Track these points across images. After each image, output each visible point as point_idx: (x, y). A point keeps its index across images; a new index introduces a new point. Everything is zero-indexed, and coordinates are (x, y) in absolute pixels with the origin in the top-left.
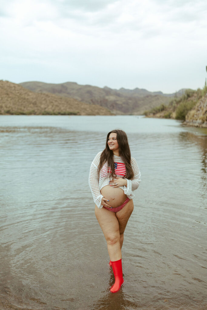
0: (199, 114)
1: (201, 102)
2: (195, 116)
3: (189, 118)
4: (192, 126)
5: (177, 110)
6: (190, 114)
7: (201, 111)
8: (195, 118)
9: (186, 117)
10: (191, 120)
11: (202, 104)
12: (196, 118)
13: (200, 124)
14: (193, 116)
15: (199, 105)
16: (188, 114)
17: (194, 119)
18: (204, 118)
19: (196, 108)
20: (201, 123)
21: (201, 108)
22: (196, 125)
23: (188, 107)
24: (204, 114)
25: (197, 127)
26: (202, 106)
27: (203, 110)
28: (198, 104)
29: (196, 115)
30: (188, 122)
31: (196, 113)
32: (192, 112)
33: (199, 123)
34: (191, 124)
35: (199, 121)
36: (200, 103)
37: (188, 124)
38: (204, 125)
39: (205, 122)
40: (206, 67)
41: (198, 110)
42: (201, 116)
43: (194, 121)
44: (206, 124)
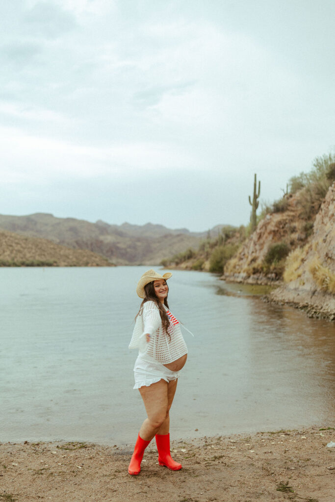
0: (242, 264)
1: (245, 247)
2: (237, 267)
3: (229, 270)
4: (233, 282)
5: (211, 258)
6: (229, 264)
7: (244, 260)
8: (236, 270)
9: (225, 269)
10: (232, 273)
11: (246, 251)
12: (238, 269)
13: (245, 279)
14: (235, 267)
15: (242, 252)
16: (227, 264)
17: (236, 272)
18: (249, 270)
19: (238, 255)
20: (246, 277)
21: (244, 255)
22: (239, 280)
23: (227, 254)
24: (249, 265)
25: (241, 282)
26: (246, 253)
27: (247, 258)
28: (240, 250)
29: (238, 265)
30: (227, 277)
31: (237, 263)
32: (233, 261)
33: (242, 278)
34: (232, 279)
35: (243, 275)
36: (244, 249)
37: (228, 279)
38: (250, 281)
39: (252, 276)
40: (250, 197)
41: (241, 259)
42: (245, 267)
43: (236, 275)
44: (254, 279)
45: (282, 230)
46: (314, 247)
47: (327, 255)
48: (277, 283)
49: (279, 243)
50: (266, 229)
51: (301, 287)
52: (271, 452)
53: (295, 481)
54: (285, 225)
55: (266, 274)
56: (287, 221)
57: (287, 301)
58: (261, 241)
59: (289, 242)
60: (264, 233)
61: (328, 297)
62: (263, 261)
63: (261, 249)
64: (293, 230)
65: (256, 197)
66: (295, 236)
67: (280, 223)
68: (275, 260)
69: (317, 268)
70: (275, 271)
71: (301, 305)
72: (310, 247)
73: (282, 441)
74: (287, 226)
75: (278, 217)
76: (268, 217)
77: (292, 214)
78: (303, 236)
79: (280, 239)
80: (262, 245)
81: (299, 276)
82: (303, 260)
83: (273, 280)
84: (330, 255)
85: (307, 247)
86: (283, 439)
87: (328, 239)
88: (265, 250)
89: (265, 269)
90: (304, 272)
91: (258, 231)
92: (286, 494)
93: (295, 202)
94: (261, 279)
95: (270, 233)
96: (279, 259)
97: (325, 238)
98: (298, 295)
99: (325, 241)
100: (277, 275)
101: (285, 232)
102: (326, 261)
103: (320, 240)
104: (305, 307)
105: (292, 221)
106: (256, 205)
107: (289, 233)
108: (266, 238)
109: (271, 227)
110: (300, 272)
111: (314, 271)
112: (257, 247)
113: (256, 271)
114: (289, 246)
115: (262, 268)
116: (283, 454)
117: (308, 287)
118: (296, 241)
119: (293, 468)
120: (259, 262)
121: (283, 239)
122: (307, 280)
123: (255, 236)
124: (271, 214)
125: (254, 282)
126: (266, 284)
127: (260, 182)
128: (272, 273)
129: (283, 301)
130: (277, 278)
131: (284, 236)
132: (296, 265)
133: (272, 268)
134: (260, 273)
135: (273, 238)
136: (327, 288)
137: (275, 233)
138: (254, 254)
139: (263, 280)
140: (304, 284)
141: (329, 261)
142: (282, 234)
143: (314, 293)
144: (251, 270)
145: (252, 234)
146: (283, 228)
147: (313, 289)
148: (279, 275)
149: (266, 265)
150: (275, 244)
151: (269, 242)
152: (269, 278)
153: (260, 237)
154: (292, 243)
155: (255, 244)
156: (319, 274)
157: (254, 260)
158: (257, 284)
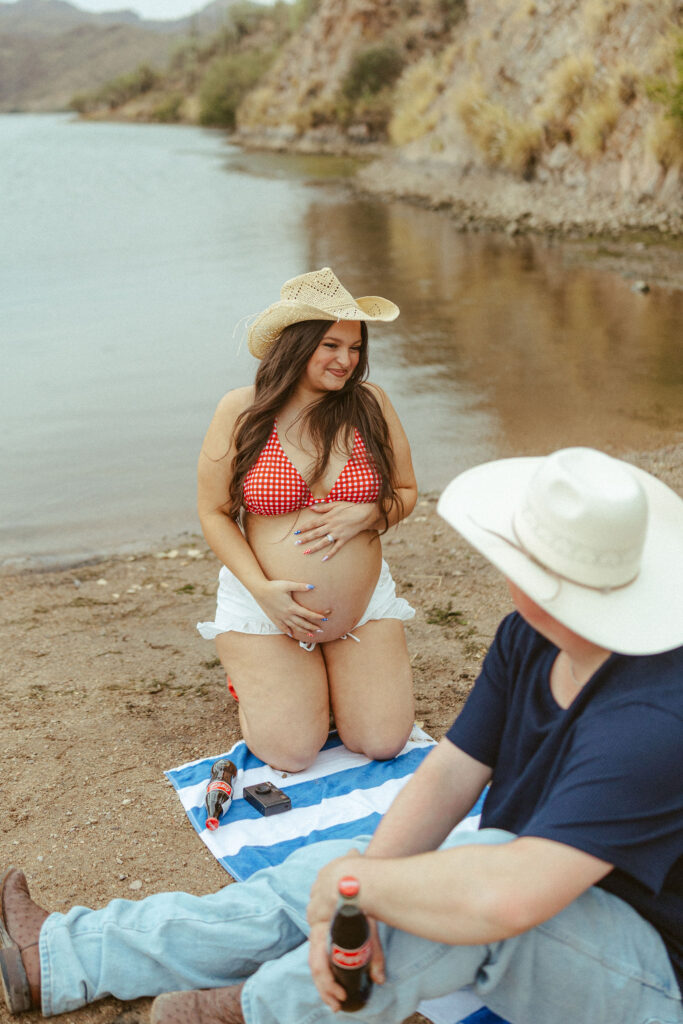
0: (283, 103)
1: (290, 57)
2: (272, 111)
3: (252, 119)
4: (263, 150)
5: (202, 88)
6: (251, 104)
7: (290, 91)
8: (268, 119)
9: (240, 115)
10: (259, 127)
11: (294, 67)
12: (273, 116)
13: (291, 140)
14: (264, 111)
15: (284, 69)
16: (244, 104)
17: (267, 124)
18: (303, 117)
19: (273, 79)
20: (293, 135)
21: (289, 78)
22: (277, 143)
23: (245, 77)
24: (302, 103)
25: (281, 151)
26: (294, 71)
27: (296, 85)
28: (278, 65)
29: (275, 106)
30: (245, 136)
31: (272, 101)
32: (260, 96)
33: (286, 138)
34: (258, 142)
35: (288, 130)
36: (287, 62)
37: (250, 142)
38: (306, 145)
39: (309, 133)
41: (281, 89)
42: (293, 109)
43: (270, 130)
44: (314, 139)
45: (384, 11)
46: (468, 51)
47: (502, 72)
48: (372, 149)
49: (378, 45)
50: (344, 8)
51: (437, 157)
52: (402, 542)
53: (467, 600)
55: (346, 126)
57: (400, 192)
58: (333, 40)
59: (400, 43)
60: (338, 19)
61: (500, 178)
62: (337, 93)
63: (332, 62)
64: (414, 10)
66: (418, 26)
68: (366, 89)
69: (476, 107)
70: (369, 119)
71: (436, 200)
72: (460, 54)
73: (424, 515)
78: (438, 26)
79: (378, 34)
80: (333, 51)
81: (431, 128)
82: (440, 89)
83: (360, 141)
84: (508, 73)
85: (450, 51)
86: (425, 511)
87: (506, 31)
88: (343, 65)
89: (342, 115)
90: (443, 118)
91: (325, 13)
92: (449, 630)
94: (333, 140)
95: (354, 19)
96: (375, 89)
97: (497, 27)
98: (429, 176)
99: (496, 35)
100: (371, 127)
101: (393, 15)
102: (499, 88)
103: (486, 34)
104: (445, 206)
107: (402, 15)
108: (347, 31)
110: (433, 116)
111: (468, 114)
112: (323, 56)
113: (318, 120)
114: (402, 52)
115: (334, 113)
116: (430, 543)
117: (452, 156)
118: (422, 40)
119: (458, 573)
120: (327, 97)
121: (389, 33)
122: (451, 138)
123: (315, 27)
125: (315, 147)
126: (345, 154)
128: (358, 123)
129: (391, 194)
130: (373, 136)
131: (388, 26)
132: (421, 101)
133: (359, 110)
134: (330, 123)
135: (363, 33)
136: (500, 157)
137: (367, 17)
138: (316, 77)
139: (336, 141)
140: (442, 148)
141: (506, 87)
142: (386, 20)
143: (466, 170)
144: (309, 119)
145: (308, 20)
146: (388, 4)
147: (465, 161)
148: (378, 128)
149: (346, 102)
150: (367, 49)
151: (351, 43)
152: (352, 138)
153: (329, 27)
154: (411, 45)
155: (317, 48)
156: (482, 122)
157: (313, 92)
158: (322, 154)
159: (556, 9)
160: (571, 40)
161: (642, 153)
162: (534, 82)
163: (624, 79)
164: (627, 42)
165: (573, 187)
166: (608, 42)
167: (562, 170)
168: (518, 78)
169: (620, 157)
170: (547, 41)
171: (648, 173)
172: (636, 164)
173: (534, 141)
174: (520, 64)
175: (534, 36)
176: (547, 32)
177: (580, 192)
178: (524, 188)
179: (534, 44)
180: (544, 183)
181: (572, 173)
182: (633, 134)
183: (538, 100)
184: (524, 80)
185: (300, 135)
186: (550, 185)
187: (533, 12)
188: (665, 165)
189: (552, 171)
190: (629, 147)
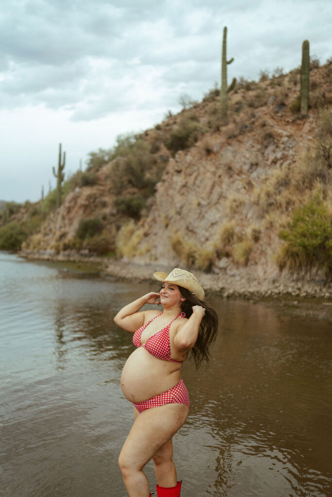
0: (48, 240)
1: (50, 221)
2: (42, 243)
3: (32, 246)
4: (39, 260)
6: (31, 240)
7: (51, 236)
8: (41, 247)
9: (24, 245)
10: (36, 250)
11: (52, 226)
12: (43, 246)
13: (53, 256)
14: (39, 243)
15: (47, 227)
16: (28, 241)
17: (40, 249)
18: (59, 246)
19: (42, 230)
21: (50, 230)
22: (46, 257)
23: (26, 230)
24: (58, 241)
25: (48, 260)
26: (53, 228)
27: (54, 234)
28: (44, 225)
29: (44, 241)
30: (27, 254)
31: (42, 239)
32: (37, 237)
33: (50, 255)
34: (36, 256)
35: (53, 251)
36: (49, 224)
37: (30, 256)
38: (61, 257)
39: (62, 253)
40: (54, 169)
41: (46, 234)
42: (53, 243)
43: (42, 251)
44: (64, 255)
45: (92, 205)
47: (187, 228)
48: (92, 259)
49: (92, 218)
50: (76, 203)
51: (154, 263)
54: (96, 198)
55: (79, 250)
56: (98, 195)
57: (142, 278)
58: (72, 215)
59: (100, 217)
60: (74, 207)
62: (75, 237)
63: (71, 224)
64: (104, 205)
65: (61, 168)
66: (107, 211)
67: (89, 197)
68: (88, 235)
70: (89, 247)
72: (154, 220)
74: (97, 200)
75: (87, 191)
76: (77, 190)
77: (101, 188)
78: (114, 211)
79: (91, 214)
80: (71, 221)
81: (148, 251)
82: (146, 235)
83: (85, 256)
84: (190, 228)
87: (185, 211)
88: (76, 225)
89: (78, 246)
90: (155, 247)
91: (67, 204)
93: (103, 177)
94: (73, 255)
95: (80, 207)
96: (92, 235)
97: (178, 210)
99: (179, 213)
100: (90, 250)
101: (96, 206)
102: (187, 234)
103: (172, 212)
105: (102, 195)
106: (61, 177)
107: (100, 207)
108: (77, 212)
109: (82, 201)
111: (176, 245)
112: (67, 221)
113: (66, 247)
114: (102, 221)
115: (74, 245)
118: (109, 216)
120: (70, 237)
122: (162, 255)
123: (62, 210)
124: (80, 187)
125: (65, 259)
126: (80, 261)
127: (65, 153)
128: (85, 249)
129: (136, 278)
130: (91, 254)
131: (94, 211)
132: (136, 239)
133: (85, 243)
134: (72, 249)
135: (84, 213)
136: (193, 263)
137: (85, 207)
138: (63, 230)
139: (75, 257)
140: (156, 259)
141: (190, 234)
142: (93, 208)
144: (61, 246)
145: (59, 207)
146: (94, 202)
149: (78, 240)
150: (87, 219)
151: (78, 218)
152: (82, 255)
153: (69, 210)
154: (104, 218)
155: (63, 218)
156: (184, 248)
157: (63, 236)
158: (69, 261)
159: (209, 203)
160: (218, 216)
161: (267, 262)
162: (204, 232)
163: (254, 231)
164: (246, 217)
165: (233, 276)
166: (237, 216)
167: (225, 269)
168: (195, 230)
169: (256, 263)
170: (206, 216)
171: (272, 270)
172: (265, 266)
173: (210, 256)
174: (196, 224)
175: (200, 213)
176: (206, 212)
177: (238, 278)
178: (209, 276)
179: (201, 216)
180: (218, 274)
181: (230, 270)
182: (261, 254)
183: (207, 240)
184: (198, 231)
185: (58, 253)
186: (221, 275)
187: (199, 204)
188: (282, 267)
189: (221, 269)
190: (260, 259)
